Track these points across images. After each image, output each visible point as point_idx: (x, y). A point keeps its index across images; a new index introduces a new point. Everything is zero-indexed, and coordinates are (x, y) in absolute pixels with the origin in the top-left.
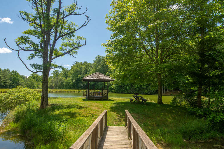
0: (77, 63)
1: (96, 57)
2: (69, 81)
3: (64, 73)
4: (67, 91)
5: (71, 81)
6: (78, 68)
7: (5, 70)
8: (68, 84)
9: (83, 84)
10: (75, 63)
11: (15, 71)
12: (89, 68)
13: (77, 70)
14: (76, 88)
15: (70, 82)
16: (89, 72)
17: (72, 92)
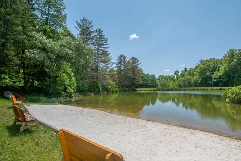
0: (201, 61)
1: (228, 51)
2: (197, 79)
3: (190, 73)
4: (200, 89)
5: (199, 79)
6: (205, 66)
7: (147, 74)
8: (196, 82)
9: (213, 82)
10: (200, 62)
11: (153, 74)
12: (218, 65)
13: (205, 68)
14: (205, 86)
15: (199, 81)
16: (218, 68)
17: (204, 90)
